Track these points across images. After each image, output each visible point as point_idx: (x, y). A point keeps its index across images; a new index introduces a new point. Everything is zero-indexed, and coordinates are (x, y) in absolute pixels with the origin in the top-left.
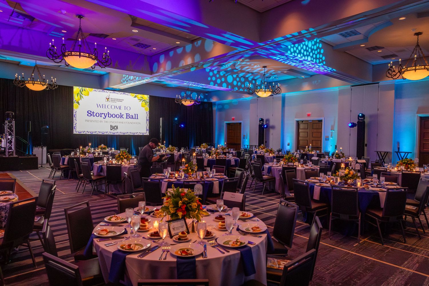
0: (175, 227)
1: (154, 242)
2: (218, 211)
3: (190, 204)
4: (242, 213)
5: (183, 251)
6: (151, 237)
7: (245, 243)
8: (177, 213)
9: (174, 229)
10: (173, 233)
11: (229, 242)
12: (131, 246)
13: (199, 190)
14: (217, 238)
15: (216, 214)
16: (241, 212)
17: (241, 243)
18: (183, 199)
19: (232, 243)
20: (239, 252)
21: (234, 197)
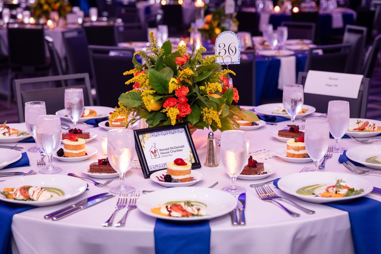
0: (158, 147)
1: (97, 184)
2: (288, 119)
3: (202, 88)
4: (358, 123)
5: (175, 206)
6: (90, 174)
7: (362, 191)
8: (164, 111)
9: (154, 152)
10: (151, 162)
11: (314, 189)
12: (30, 192)
13: (230, 51)
14: (278, 179)
15: (283, 126)
16: (355, 120)
17: (351, 190)
18: (182, 72)
19: (325, 191)
20: (346, 213)
21: (336, 86)
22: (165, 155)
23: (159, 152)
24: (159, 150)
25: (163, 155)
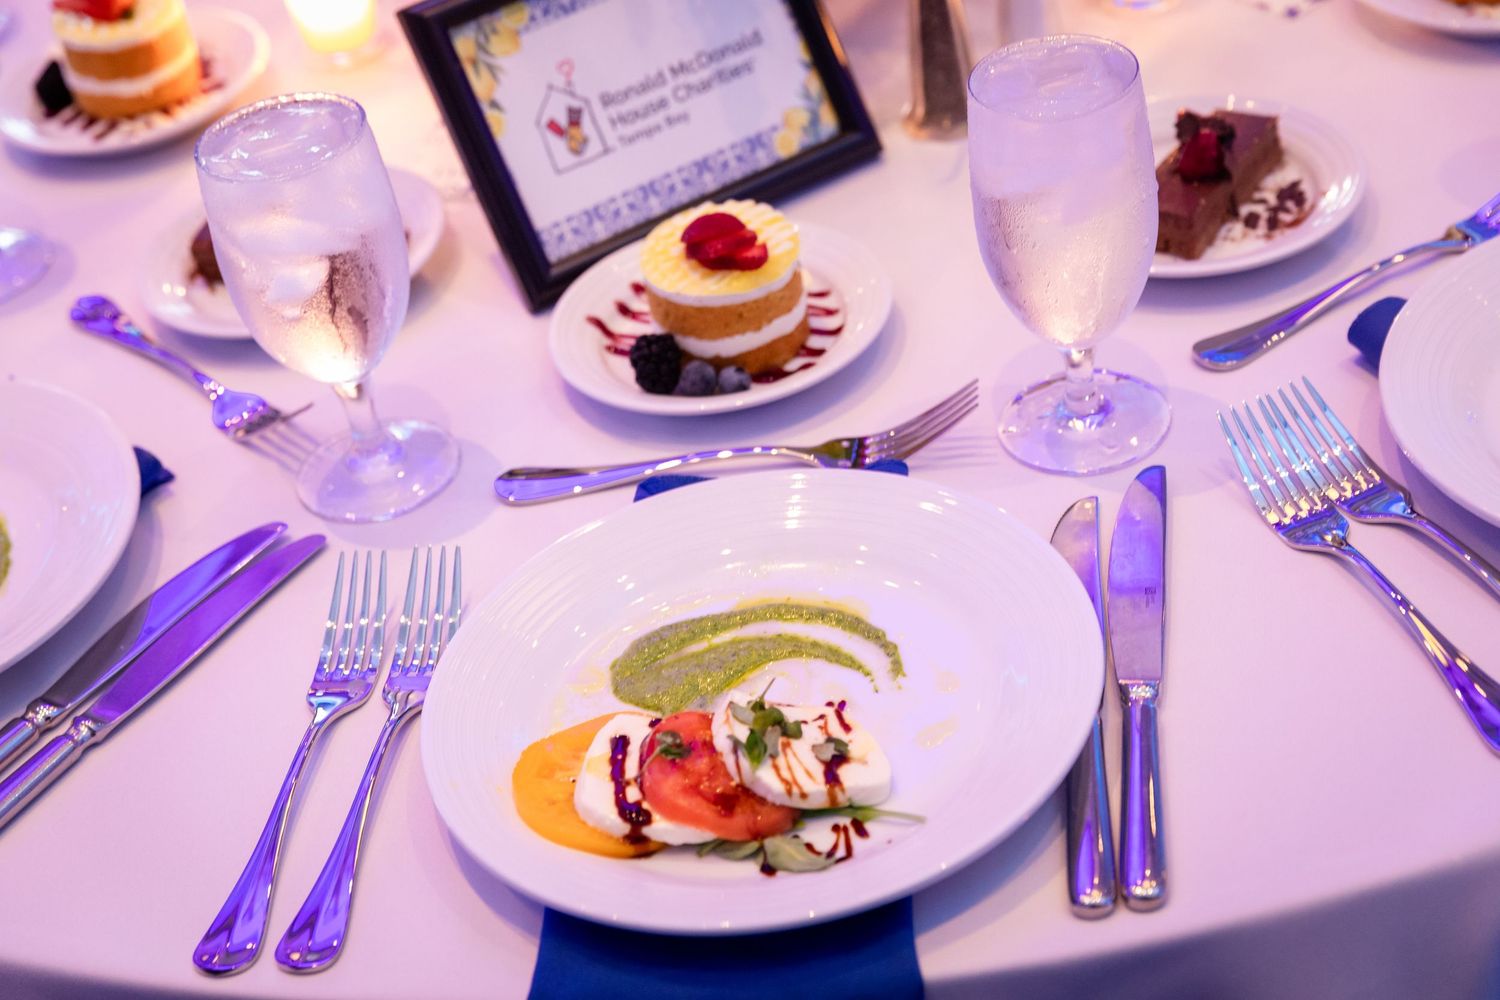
22: (641, 125)
23: (603, 115)
24: (597, 106)
25: (628, 130)
